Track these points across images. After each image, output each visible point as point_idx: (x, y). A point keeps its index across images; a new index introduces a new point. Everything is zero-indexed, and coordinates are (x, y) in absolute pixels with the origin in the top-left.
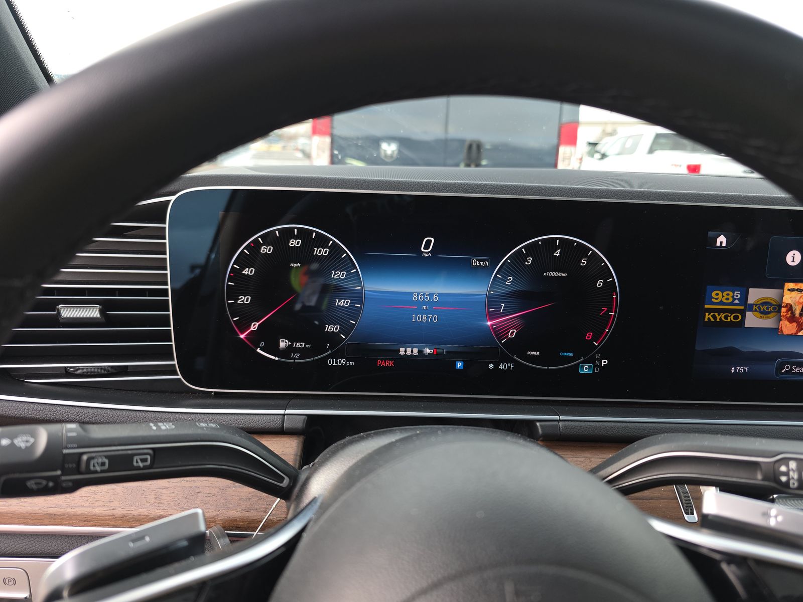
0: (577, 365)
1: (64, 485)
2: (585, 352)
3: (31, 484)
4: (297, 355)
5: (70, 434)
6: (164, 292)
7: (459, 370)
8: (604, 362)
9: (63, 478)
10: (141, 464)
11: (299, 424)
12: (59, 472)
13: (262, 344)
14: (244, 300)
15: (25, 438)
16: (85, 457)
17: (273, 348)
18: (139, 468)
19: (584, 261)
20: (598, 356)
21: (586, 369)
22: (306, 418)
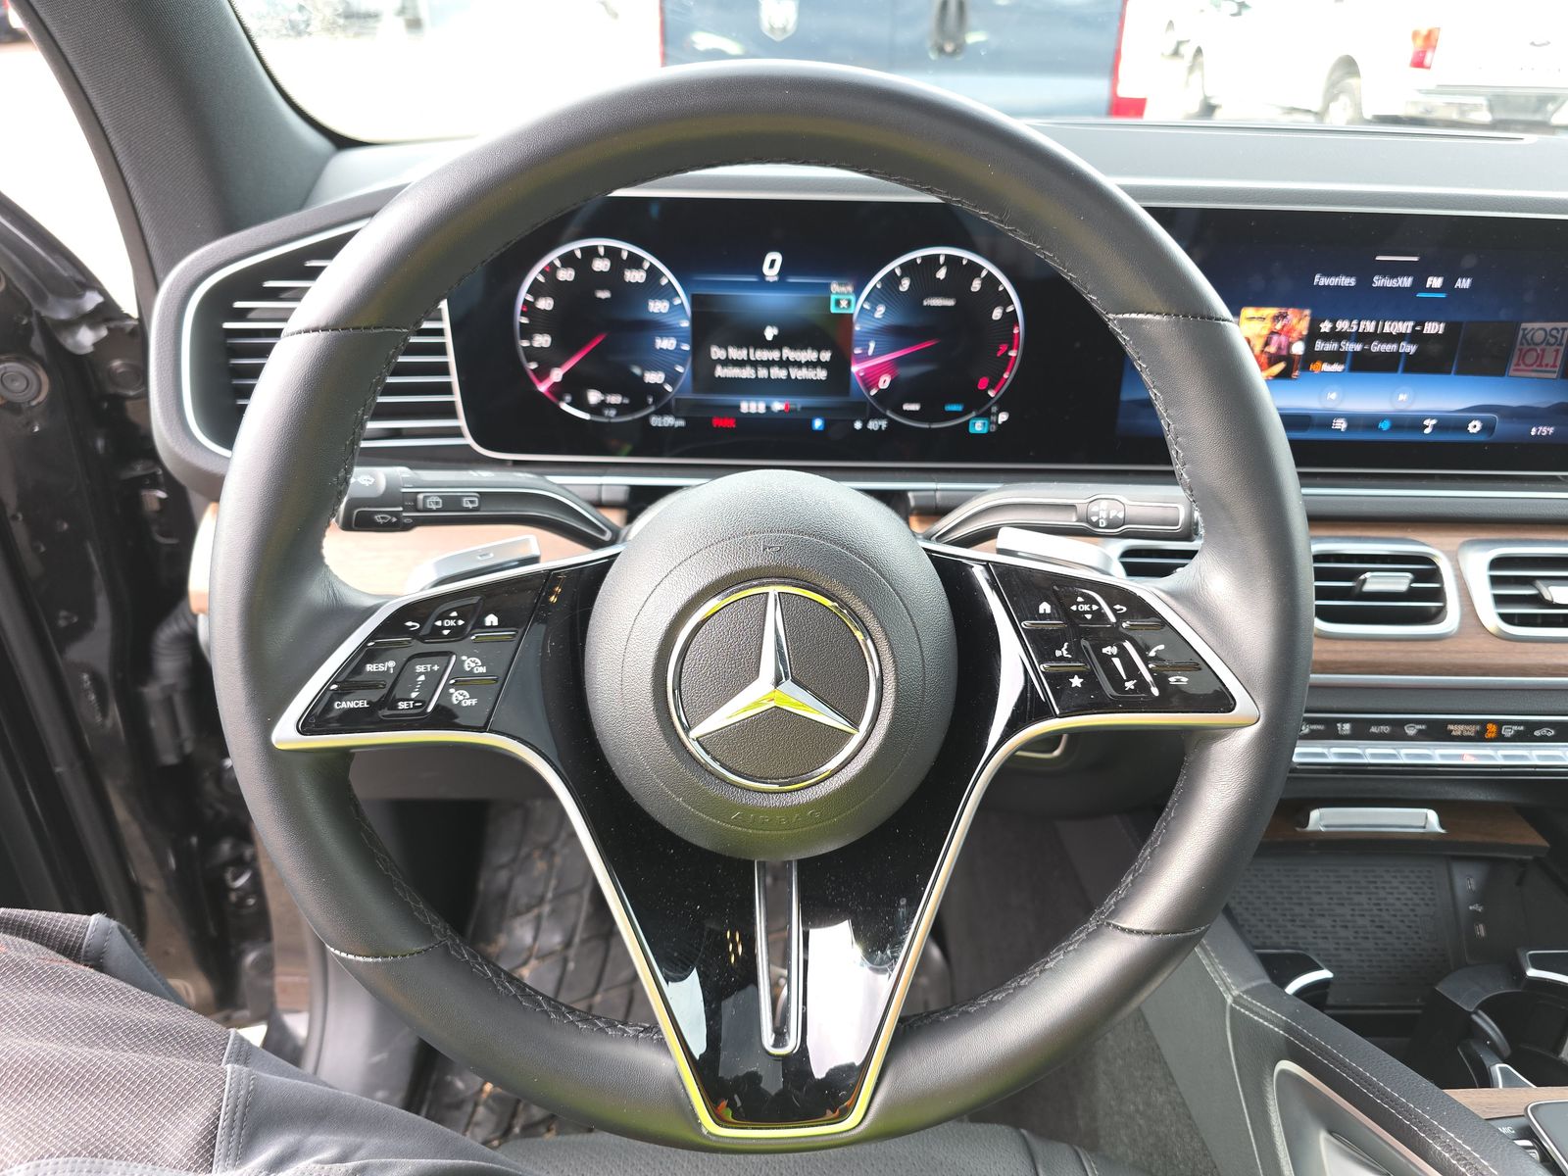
0: (967, 422)
1: (405, 521)
2: (978, 404)
3: (378, 518)
4: (613, 413)
5: (404, 476)
6: (440, 332)
7: (818, 432)
8: (1003, 417)
9: (404, 514)
10: (470, 506)
11: (620, 495)
12: (401, 509)
13: (568, 398)
14: (542, 341)
15: (366, 478)
16: (421, 497)
17: (580, 402)
18: (468, 510)
19: (976, 285)
20: (994, 409)
21: (979, 427)
22: (628, 488)
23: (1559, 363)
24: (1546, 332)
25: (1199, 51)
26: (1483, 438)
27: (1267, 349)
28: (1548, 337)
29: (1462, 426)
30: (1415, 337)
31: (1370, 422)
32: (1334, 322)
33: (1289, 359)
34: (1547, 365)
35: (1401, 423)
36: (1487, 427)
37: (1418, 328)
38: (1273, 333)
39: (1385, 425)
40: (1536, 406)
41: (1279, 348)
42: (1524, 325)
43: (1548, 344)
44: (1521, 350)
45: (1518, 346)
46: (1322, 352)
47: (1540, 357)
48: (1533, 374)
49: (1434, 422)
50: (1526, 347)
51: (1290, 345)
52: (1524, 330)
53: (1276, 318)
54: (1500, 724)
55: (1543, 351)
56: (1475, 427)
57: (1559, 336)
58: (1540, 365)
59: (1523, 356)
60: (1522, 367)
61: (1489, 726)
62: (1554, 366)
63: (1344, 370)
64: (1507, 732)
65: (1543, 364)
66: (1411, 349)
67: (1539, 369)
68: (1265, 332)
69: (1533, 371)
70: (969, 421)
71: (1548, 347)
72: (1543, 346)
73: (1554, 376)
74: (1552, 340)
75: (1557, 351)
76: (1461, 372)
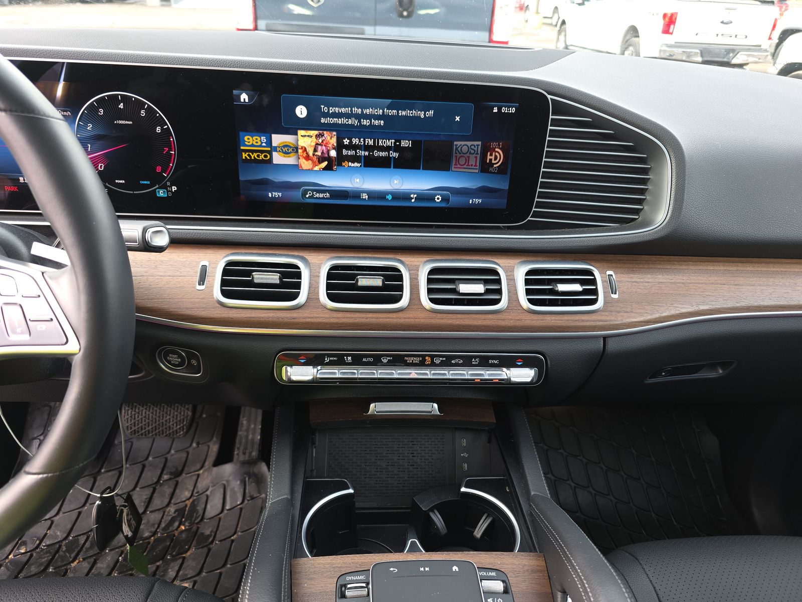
2: (157, 180)
8: (174, 188)
19: (143, 113)
20: (168, 183)
21: (161, 193)
23: (478, 164)
24: (468, 147)
25: (564, 22)
26: (444, 205)
27: (316, 153)
28: (470, 150)
29: (432, 199)
30: (397, 148)
31: (381, 195)
32: (350, 139)
33: (329, 159)
34: (472, 165)
35: (397, 196)
36: (445, 199)
37: (398, 143)
38: (317, 144)
39: (389, 197)
40: (470, 187)
41: (323, 153)
42: (455, 143)
43: (470, 153)
44: (456, 157)
45: (454, 154)
46: (347, 156)
47: (467, 160)
48: (465, 170)
49: (415, 196)
50: (459, 155)
51: (328, 151)
52: (456, 145)
53: (317, 136)
54: (432, 357)
55: (469, 157)
56: (438, 198)
57: (476, 149)
58: (468, 165)
59: (458, 160)
60: (459, 166)
61: (427, 358)
62: (476, 166)
63: (361, 166)
64: (437, 361)
65: (470, 164)
66: (395, 155)
67: (468, 167)
68: (313, 144)
69: (464, 168)
70: (155, 189)
71: (471, 155)
72: (468, 154)
73: (477, 171)
74: (473, 151)
75: (476, 157)
76: (426, 168)
